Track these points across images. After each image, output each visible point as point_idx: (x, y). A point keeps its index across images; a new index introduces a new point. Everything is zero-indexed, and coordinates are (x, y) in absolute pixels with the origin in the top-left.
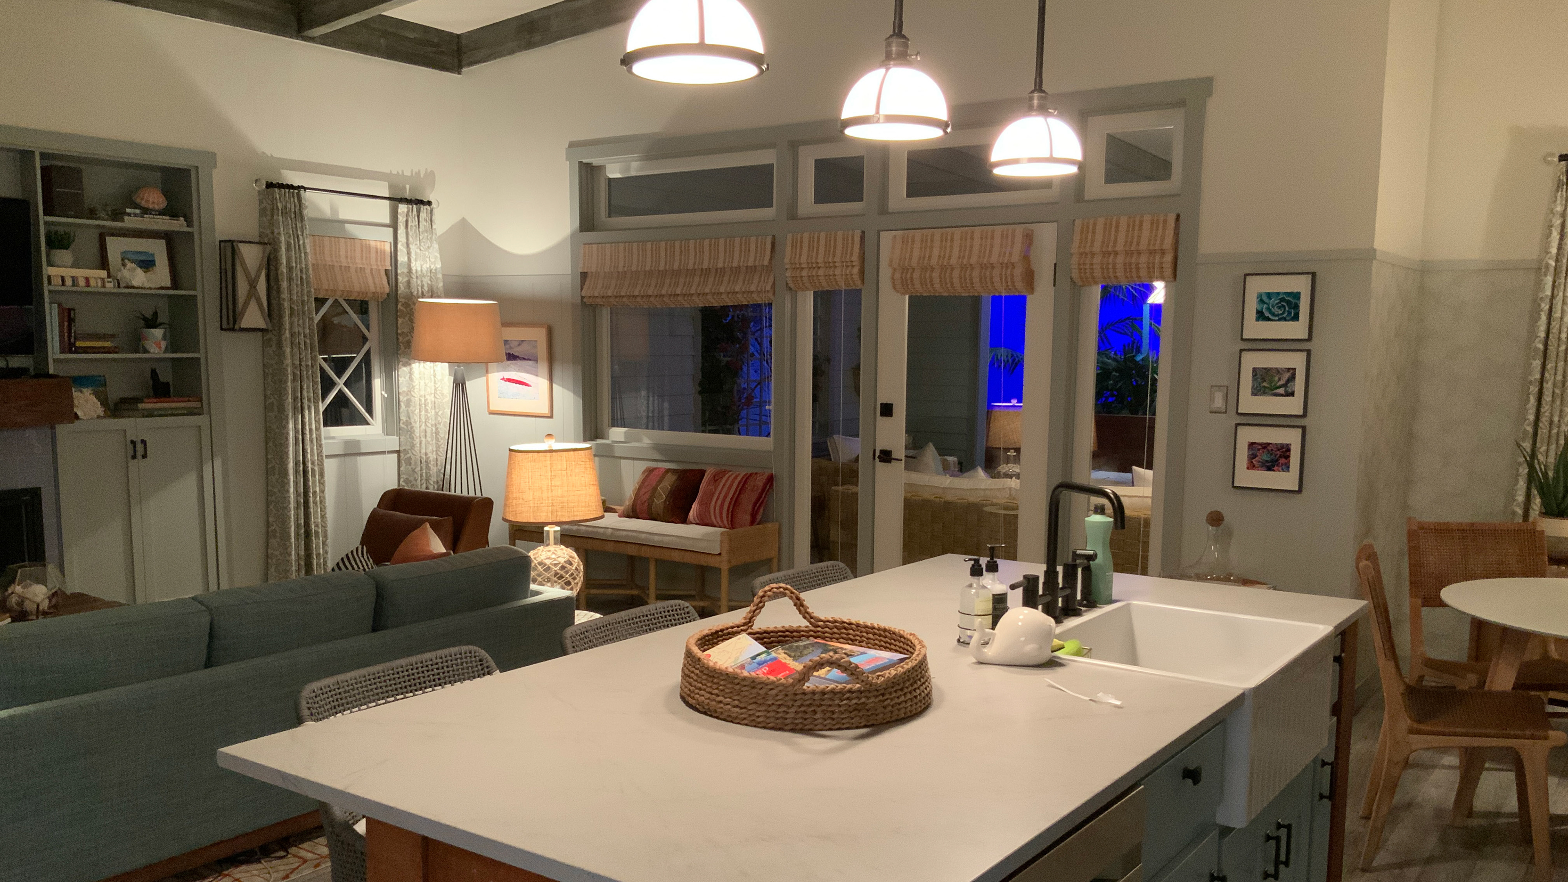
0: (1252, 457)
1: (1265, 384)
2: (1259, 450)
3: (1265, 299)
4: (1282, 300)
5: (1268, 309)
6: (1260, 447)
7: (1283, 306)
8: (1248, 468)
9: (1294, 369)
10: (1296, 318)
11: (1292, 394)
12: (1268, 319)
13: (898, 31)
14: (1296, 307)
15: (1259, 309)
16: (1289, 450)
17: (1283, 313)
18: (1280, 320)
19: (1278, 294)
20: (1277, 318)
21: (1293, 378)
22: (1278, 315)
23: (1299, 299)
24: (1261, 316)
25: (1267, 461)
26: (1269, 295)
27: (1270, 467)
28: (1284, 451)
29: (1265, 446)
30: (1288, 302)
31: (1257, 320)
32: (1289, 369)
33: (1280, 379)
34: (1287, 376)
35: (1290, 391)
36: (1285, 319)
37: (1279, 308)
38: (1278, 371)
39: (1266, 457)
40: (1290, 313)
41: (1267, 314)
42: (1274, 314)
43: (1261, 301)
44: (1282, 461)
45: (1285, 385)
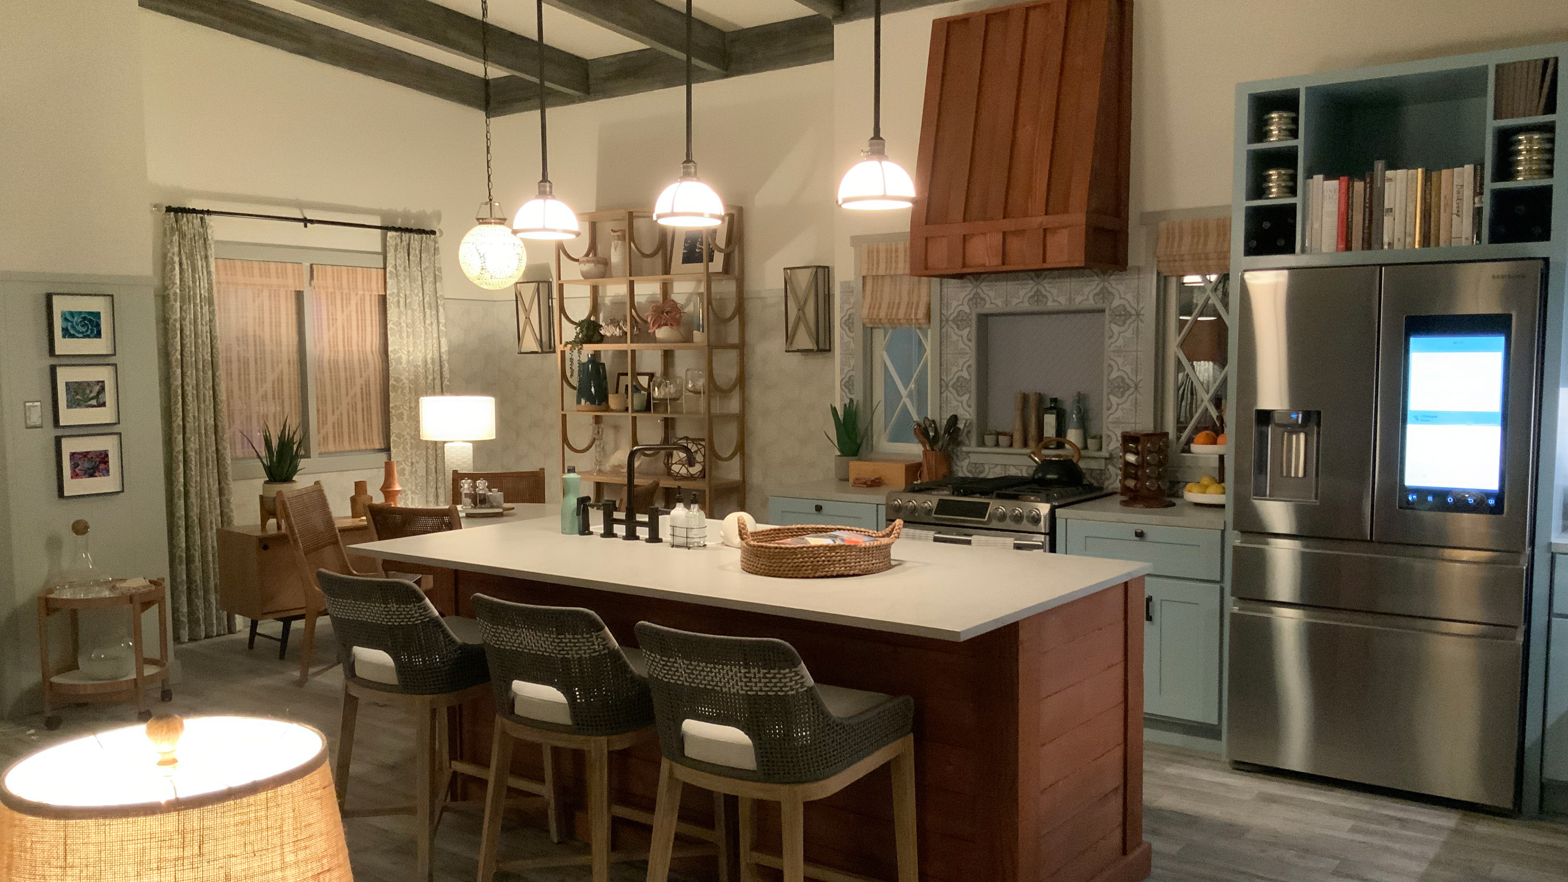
0: (74, 466)
1: (78, 397)
2: (80, 459)
3: (69, 318)
4: (84, 318)
5: (73, 327)
6: (81, 456)
7: (86, 324)
8: (72, 478)
9: (104, 382)
10: (98, 335)
11: (103, 405)
12: (73, 336)
14: (98, 325)
15: (64, 326)
16: (107, 456)
17: (87, 331)
18: (85, 337)
19: (80, 313)
20: (81, 335)
21: (102, 389)
22: (82, 333)
23: (100, 318)
24: (66, 333)
25: (88, 469)
26: (72, 314)
27: (91, 473)
28: (103, 457)
29: (85, 455)
30: (90, 321)
31: (64, 337)
32: (98, 382)
33: (91, 392)
34: (97, 388)
35: (101, 401)
36: (88, 336)
37: (83, 326)
38: (88, 384)
39: (87, 465)
40: (92, 332)
41: (72, 332)
42: (79, 332)
43: (66, 319)
44: (102, 466)
45: (97, 397)
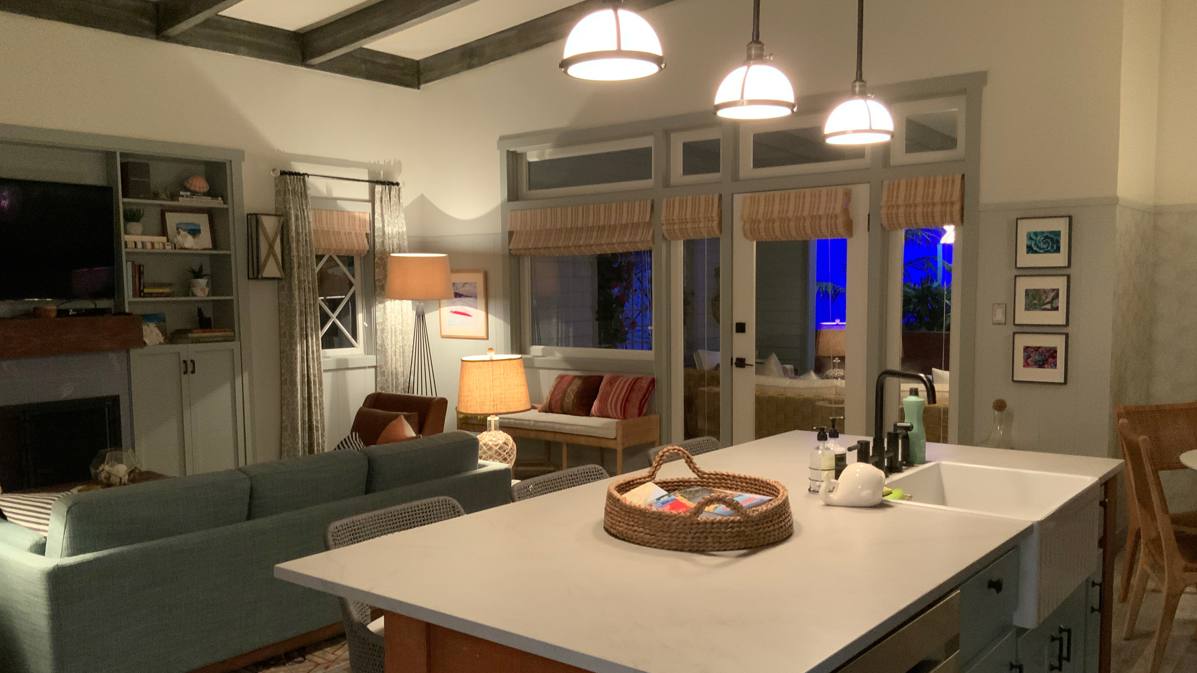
0: (1027, 358)
1: (1035, 302)
2: (1032, 352)
3: (1033, 237)
4: (1047, 237)
5: (1036, 244)
6: (1032, 350)
7: (1048, 242)
8: (1024, 366)
9: (1058, 290)
10: (1058, 250)
11: (1057, 309)
12: (1036, 252)
13: (756, 39)
14: (1058, 242)
15: (1029, 244)
16: (1055, 352)
17: (1048, 247)
18: (1044, 253)
19: (1042, 233)
20: (1042, 251)
21: (1057, 296)
22: (1043, 249)
23: (1060, 236)
24: (1030, 250)
25: (1039, 361)
26: (1036, 234)
27: (1041, 364)
28: (1052, 353)
29: (1037, 349)
30: (1052, 239)
31: (1028, 252)
32: (1053, 290)
33: (1046, 298)
34: (1052, 294)
35: (1055, 306)
36: (1048, 252)
37: (1045, 243)
38: (1045, 291)
39: (1037, 358)
40: (1052, 247)
41: (1035, 248)
42: (1040, 249)
43: (1031, 239)
44: (1051, 360)
45: (1051, 302)
